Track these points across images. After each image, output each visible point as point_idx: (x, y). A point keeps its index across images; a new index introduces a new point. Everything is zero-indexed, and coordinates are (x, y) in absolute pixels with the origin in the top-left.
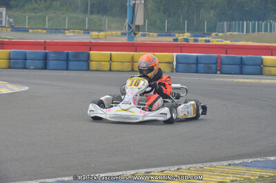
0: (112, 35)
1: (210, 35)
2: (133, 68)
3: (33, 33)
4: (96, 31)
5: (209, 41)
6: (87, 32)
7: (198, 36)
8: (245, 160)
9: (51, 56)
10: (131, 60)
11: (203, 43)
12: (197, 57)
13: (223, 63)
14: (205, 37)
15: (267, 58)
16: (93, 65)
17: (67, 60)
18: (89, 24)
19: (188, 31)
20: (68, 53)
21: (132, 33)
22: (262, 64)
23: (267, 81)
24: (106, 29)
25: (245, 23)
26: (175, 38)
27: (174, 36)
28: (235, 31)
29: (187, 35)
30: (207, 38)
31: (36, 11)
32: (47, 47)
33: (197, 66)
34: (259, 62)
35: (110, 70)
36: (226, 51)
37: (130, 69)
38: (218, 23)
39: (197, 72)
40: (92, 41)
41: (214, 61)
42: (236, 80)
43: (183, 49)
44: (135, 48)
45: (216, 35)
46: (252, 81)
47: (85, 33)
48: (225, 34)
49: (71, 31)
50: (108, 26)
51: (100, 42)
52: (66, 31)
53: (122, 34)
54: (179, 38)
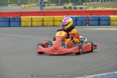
0: (32, 6)
1: (82, 4)
2: (43, 24)
4: (24, 4)
7: (76, 5)
9: (1, 20)
10: (42, 20)
12: (76, 18)
13: (90, 20)
14: (80, 5)
15: (112, 17)
16: (23, 24)
17: (9, 22)
18: (20, 1)
19: (71, 2)
20: (9, 18)
21: (42, 6)
22: (110, 20)
23: (112, 29)
24: (29, 3)
26: (64, 6)
28: (95, 2)
29: (71, 5)
33: (76, 22)
34: (108, 19)
35: (32, 26)
36: (91, 14)
37: (42, 25)
39: (76, 25)
40: (22, 11)
41: (85, 19)
42: (97, 29)
44: (44, 14)
45: (86, 4)
46: (105, 29)
47: (18, 5)
48: (90, 3)
49: (11, 4)
50: (30, 2)
51: (26, 11)
52: (9, 5)
53: (37, 5)
54: (67, 7)
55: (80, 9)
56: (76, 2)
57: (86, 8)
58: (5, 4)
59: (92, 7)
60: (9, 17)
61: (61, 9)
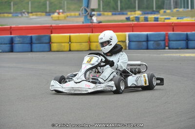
0: (71, 16)
1: (158, 12)
2: (90, 48)
6: (49, 14)
7: (148, 14)
9: (17, 40)
10: (88, 40)
12: (147, 36)
13: (170, 39)
14: (155, 14)
16: (55, 46)
17: (31, 43)
18: (50, 7)
19: (139, 9)
20: (31, 37)
21: (89, 16)
26: (127, 16)
28: (181, 8)
29: (138, 13)
30: (156, 16)
32: (12, 32)
33: (147, 43)
35: (70, 50)
36: (173, 29)
37: (88, 49)
38: (166, 1)
39: (147, 49)
40: (53, 25)
41: (162, 38)
42: (183, 55)
44: (91, 29)
45: (165, 12)
47: (46, 15)
48: (173, 11)
49: (34, 13)
50: (67, 8)
51: (60, 25)
52: (30, 14)
53: (80, 14)
54: (131, 17)
55: (155, 21)
56: (147, 8)
57: (166, 19)
59: (176, 18)
60: (30, 35)
61: (121, 21)
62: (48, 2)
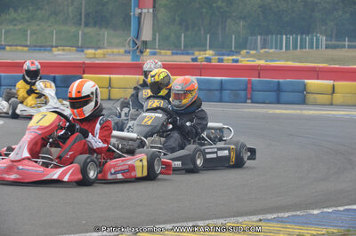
0: (113, 54)
1: (238, 53)
3: (11, 51)
4: (92, 48)
5: (237, 61)
6: (81, 49)
7: (223, 55)
8: (281, 215)
11: (230, 63)
13: (255, 88)
14: (233, 55)
15: (312, 83)
18: (82, 39)
19: (211, 48)
20: (54, 77)
21: (138, 51)
22: (305, 90)
23: (311, 112)
24: (106, 45)
25: (284, 37)
26: (194, 57)
27: (193, 54)
28: (272, 48)
29: (209, 53)
30: (234, 57)
31: (15, 23)
33: (221, 93)
34: (301, 87)
36: (259, 74)
38: (250, 38)
39: (221, 101)
40: (86, 62)
41: (243, 87)
42: (271, 111)
43: (203, 71)
44: (140, 70)
45: (247, 53)
46: (292, 112)
47: (77, 51)
48: (259, 52)
49: (60, 48)
50: (108, 43)
52: (54, 49)
53: (126, 52)
54: (199, 57)
56: (222, 47)
58: (47, 46)
59: (264, 61)
60: (53, 75)
62: (80, 32)
